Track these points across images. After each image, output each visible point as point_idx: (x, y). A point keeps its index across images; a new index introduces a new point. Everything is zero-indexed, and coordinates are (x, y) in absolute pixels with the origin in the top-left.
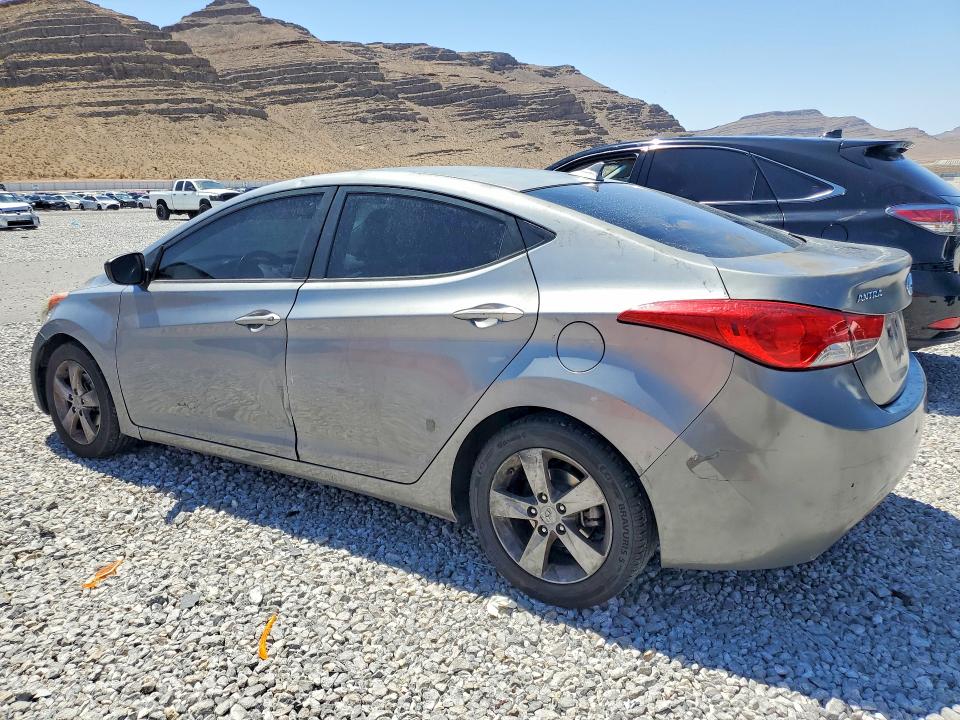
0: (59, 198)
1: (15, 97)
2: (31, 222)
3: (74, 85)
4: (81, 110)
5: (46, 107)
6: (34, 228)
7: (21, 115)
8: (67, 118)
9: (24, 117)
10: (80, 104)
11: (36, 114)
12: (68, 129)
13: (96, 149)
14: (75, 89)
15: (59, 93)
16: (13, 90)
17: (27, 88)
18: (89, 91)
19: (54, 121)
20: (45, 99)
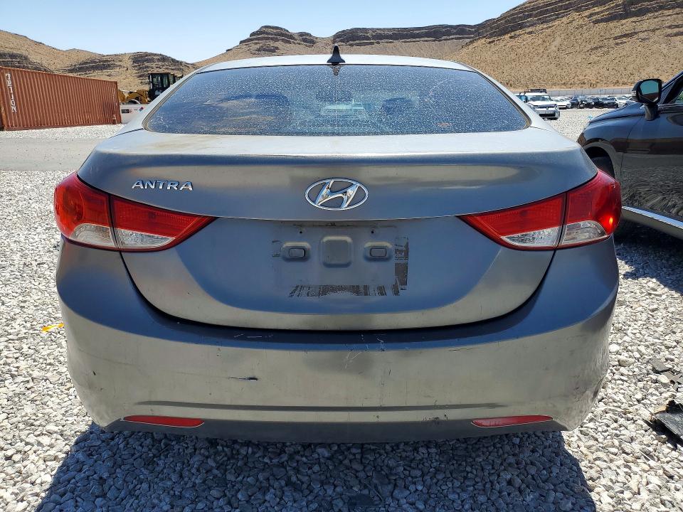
0: (613, 99)
1: (624, 26)
2: (554, 115)
3: (670, 12)
4: (669, 31)
5: (644, 32)
6: (556, 119)
7: (624, 39)
8: (656, 38)
9: (626, 40)
10: (670, 27)
11: (636, 37)
12: (655, 48)
13: (672, 61)
14: (669, 15)
15: (656, 20)
16: (624, 21)
17: (634, 19)
18: (680, 16)
19: (647, 41)
20: (645, 26)
